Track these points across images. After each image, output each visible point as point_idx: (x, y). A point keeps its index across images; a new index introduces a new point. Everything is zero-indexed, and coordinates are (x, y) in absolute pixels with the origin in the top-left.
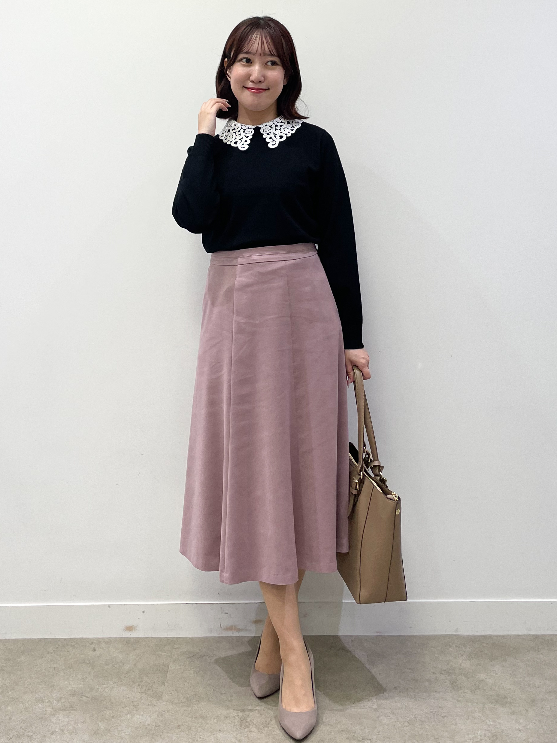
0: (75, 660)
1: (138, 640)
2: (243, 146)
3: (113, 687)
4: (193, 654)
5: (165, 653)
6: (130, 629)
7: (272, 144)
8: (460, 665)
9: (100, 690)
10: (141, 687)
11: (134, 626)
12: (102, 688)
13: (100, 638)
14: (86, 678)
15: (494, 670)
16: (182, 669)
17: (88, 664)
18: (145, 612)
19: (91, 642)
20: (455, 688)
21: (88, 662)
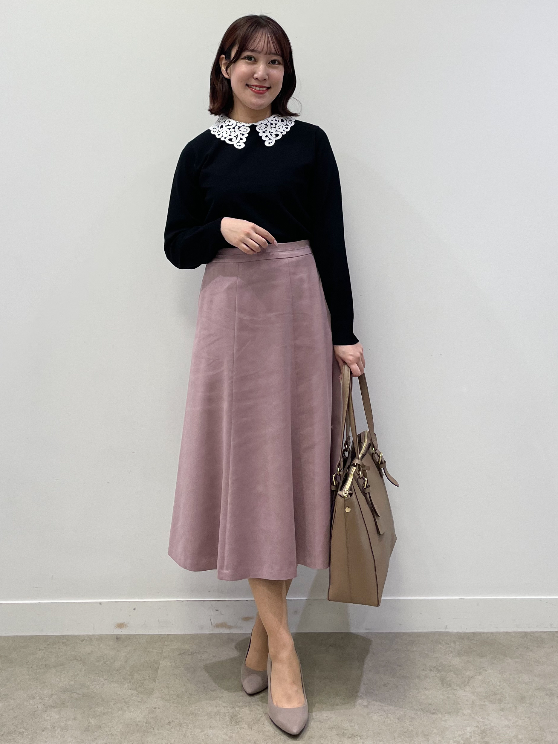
0: (66, 656)
1: (129, 638)
2: (240, 144)
3: (104, 684)
4: (183, 651)
5: (156, 650)
6: (121, 626)
7: (268, 142)
8: (450, 662)
9: (91, 687)
10: (132, 684)
11: (125, 623)
12: (93, 685)
13: (91, 636)
14: (78, 674)
15: (483, 667)
16: (173, 666)
17: (79, 661)
18: (136, 609)
19: (83, 639)
20: (445, 685)
21: (79, 659)
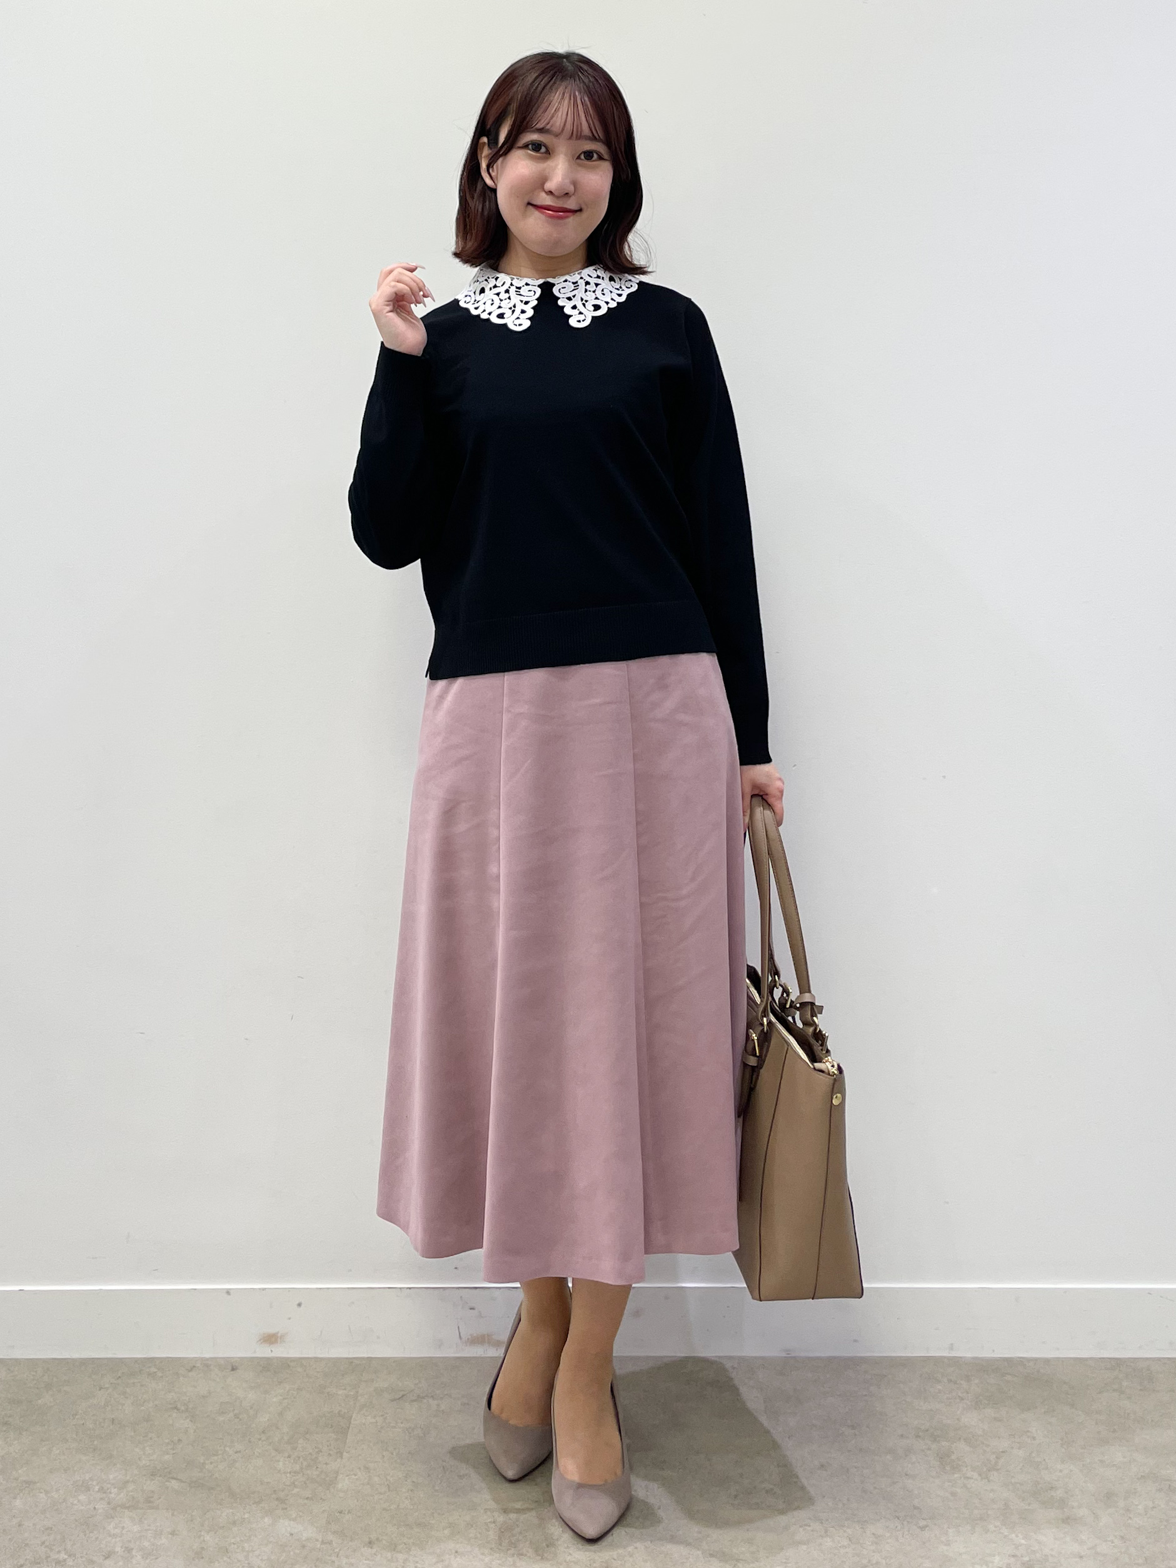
0: (155, 1403)
1: (286, 1364)
2: (519, 322)
3: (235, 1461)
4: (401, 1393)
5: (344, 1391)
6: (271, 1339)
7: (578, 319)
8: (958, 1420)
9: (207, 1467)
10: (292, 1461)
11: (279, 1335)
12: (211, 1463)
13: (207, 1359)
14: (179, 1440)
15: (1028, 1431)
16: (378, 1424)
17: (182, 1411)
18: (303, 1306)
19: (190, 1366)
20: (948, 1468)
21: (183, 1408)
